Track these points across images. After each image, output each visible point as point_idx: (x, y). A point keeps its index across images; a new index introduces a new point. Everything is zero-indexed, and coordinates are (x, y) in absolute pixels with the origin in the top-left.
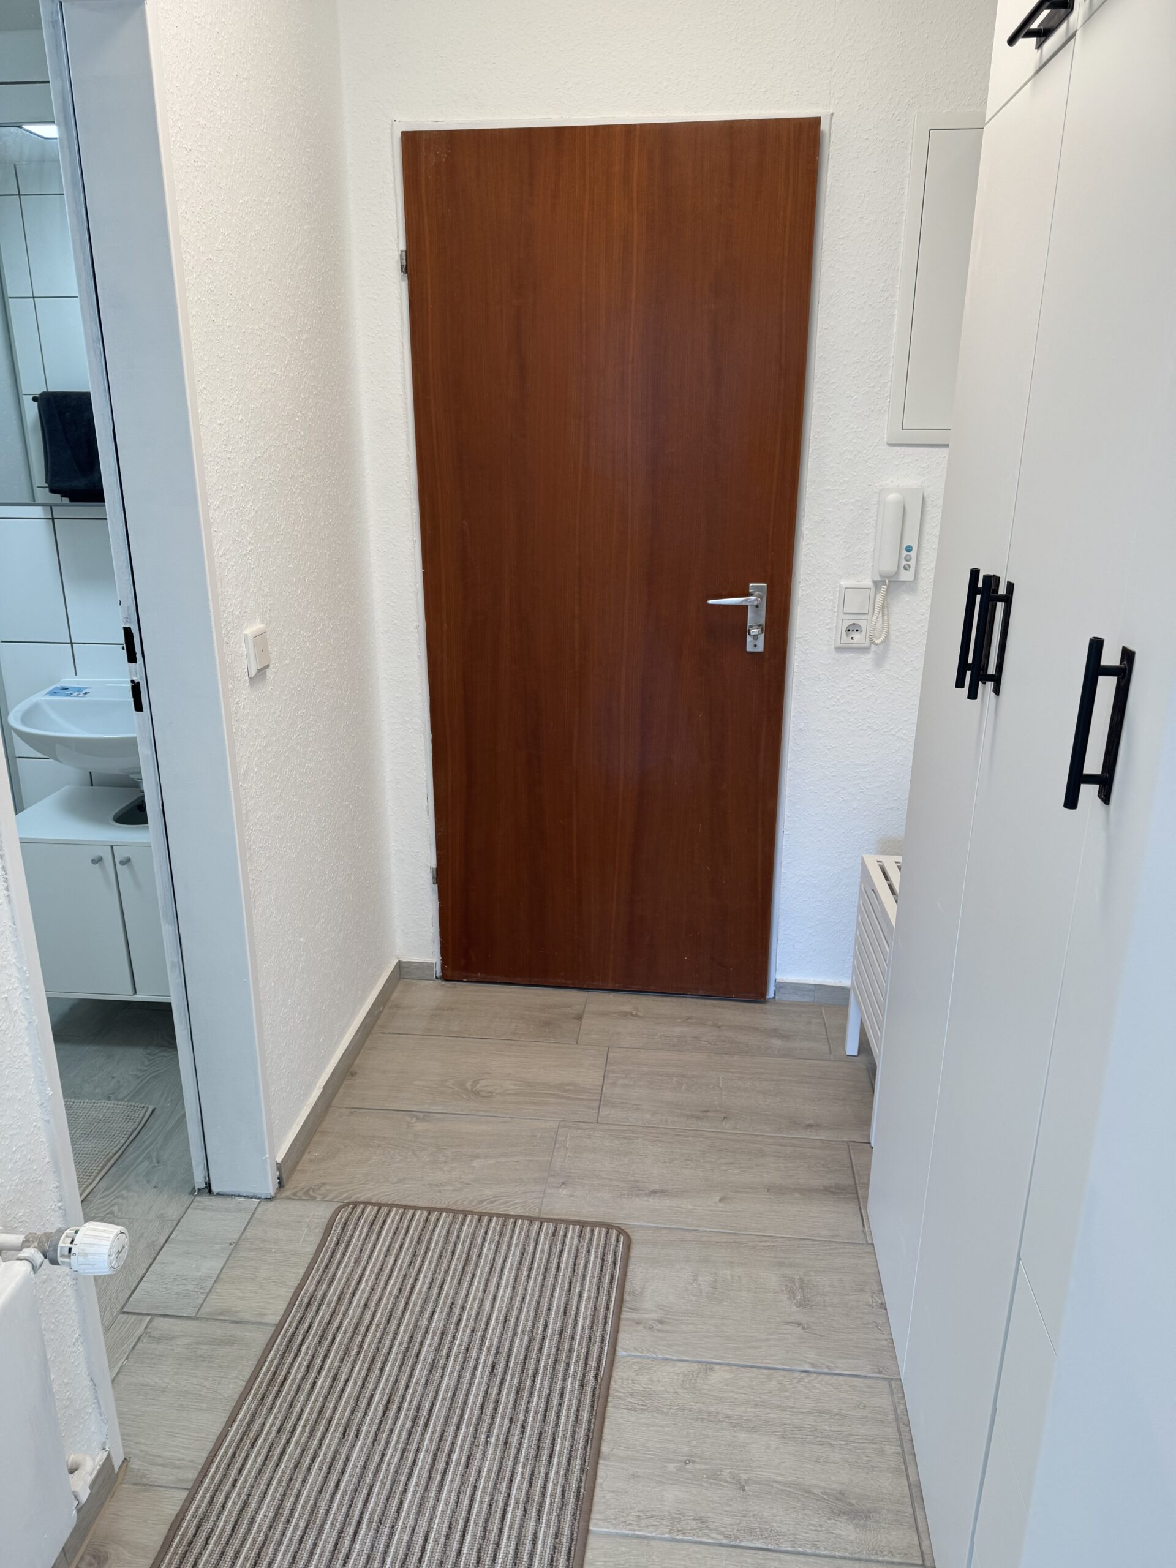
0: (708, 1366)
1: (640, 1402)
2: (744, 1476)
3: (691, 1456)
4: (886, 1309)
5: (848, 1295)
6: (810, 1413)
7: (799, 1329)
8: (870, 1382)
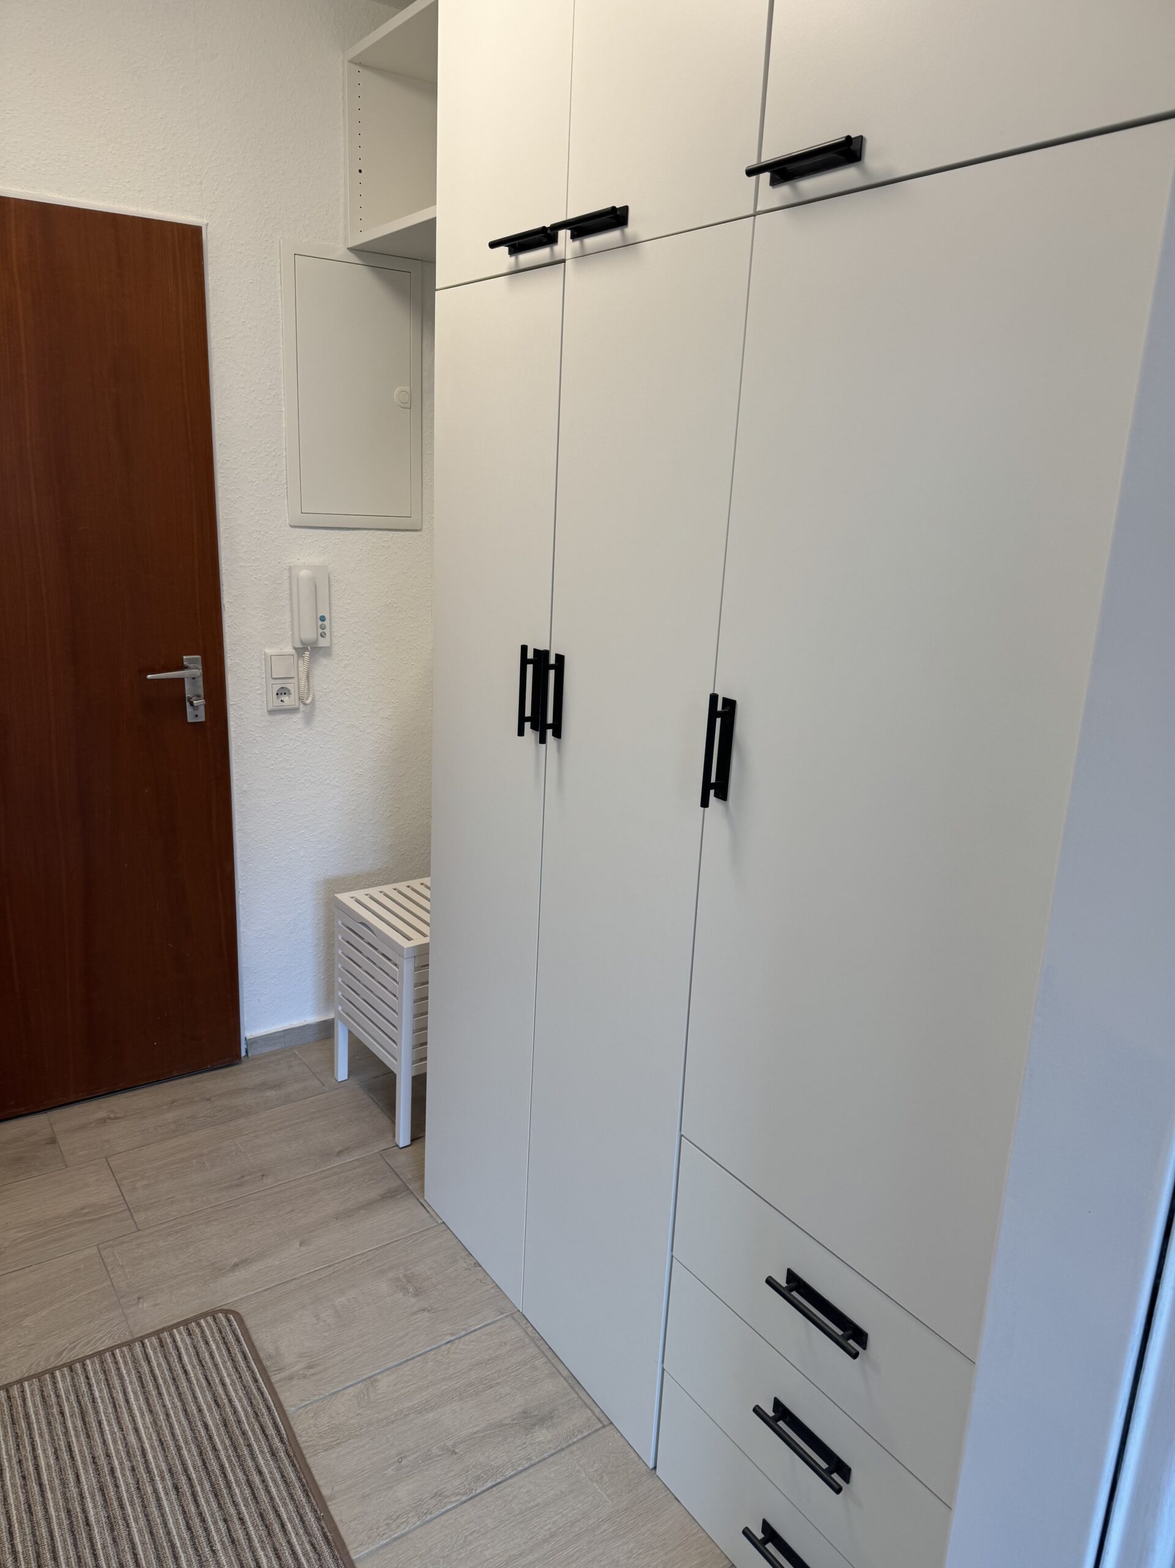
0: (372, 1380)
1: (333, 1439)
2: (450, 1444)
3: (400, 1454)
4: (480, 1266)
5: (447, 1269)
6: (470, 1370)
7: (426, 1314)
8: (498, 1324)
